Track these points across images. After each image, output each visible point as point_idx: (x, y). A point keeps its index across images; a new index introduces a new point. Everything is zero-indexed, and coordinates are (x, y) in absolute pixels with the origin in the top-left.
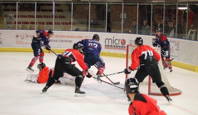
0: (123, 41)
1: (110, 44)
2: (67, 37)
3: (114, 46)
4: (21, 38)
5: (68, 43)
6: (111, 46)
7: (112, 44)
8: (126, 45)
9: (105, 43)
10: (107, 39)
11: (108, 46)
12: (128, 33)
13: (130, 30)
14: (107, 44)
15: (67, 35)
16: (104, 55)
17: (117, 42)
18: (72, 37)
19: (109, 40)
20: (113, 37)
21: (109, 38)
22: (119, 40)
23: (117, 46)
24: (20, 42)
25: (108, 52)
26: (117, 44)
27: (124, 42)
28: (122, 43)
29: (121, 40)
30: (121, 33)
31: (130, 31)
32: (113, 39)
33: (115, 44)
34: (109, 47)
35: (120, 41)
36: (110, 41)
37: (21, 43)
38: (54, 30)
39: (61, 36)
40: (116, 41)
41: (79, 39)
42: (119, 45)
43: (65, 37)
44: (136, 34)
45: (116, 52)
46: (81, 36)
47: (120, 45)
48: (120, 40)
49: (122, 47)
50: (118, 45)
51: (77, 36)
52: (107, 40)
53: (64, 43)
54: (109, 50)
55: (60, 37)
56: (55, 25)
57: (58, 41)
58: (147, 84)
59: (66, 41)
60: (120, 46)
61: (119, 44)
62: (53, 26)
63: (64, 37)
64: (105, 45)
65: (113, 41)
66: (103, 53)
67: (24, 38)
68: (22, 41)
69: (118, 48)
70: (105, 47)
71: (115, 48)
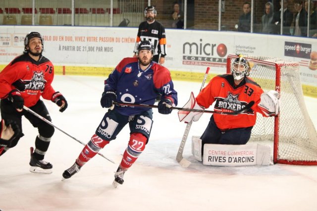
0: (221, 48)
1: (194, 54)
2: (102, 40)
3: (203, 59)
4: (4, 43)
5: (103, 52)
6: (197, 58)
7: (199, 55)
8: (226, 57)
9: (184, 52)
10: (188, 43)
11: (189, 58)
12: (233, 29)
13: (236, 24)
14: (187, 54)
15: (103, 36)
16: (182, 79)
17: (208, 49)
18: (113, 40)
19: (191, 45)
20: (201, 40)
21: (191, 43)
22: (213, 46)
23: (209, 59)
25: (189, 71)
26: (209, 54)
27: (223, 49)
28: (219, 53)
29: (217, 46)
30: (216, 30)
31: (237, 27)
32: (201, 44)
33: (203, 55)
34: (193, 60)
35: (215, 49)
36: (194, 47)
37: (4, 54)
38: (73, 24)
39: (89, 39)
40: (207, 47)
42: (213, 57)
43: (98, 40)
44: (250, 32)
46: (132, 37)
47: (216, 55)
48: (215, 45)
49: (220, 60)
50: (210, 56)
51: (123, 38)
52: (187, 46)
53: (96, 53)
54: (193, 66)
55: (86, 39)
56: (77, 15)
57: (82, 49)
58: (271, 139)
59: (100, 49)
60: (214, 59)
61: (212, 54)
62: (70, 17)
63: (95, 39)
64: (184, 57)
65: (201, 48)
66: (179, 74)
67: (8, 43)
68: (4, 51)
69: (212, 63)
70: (183, 61)
71: (204, 63)
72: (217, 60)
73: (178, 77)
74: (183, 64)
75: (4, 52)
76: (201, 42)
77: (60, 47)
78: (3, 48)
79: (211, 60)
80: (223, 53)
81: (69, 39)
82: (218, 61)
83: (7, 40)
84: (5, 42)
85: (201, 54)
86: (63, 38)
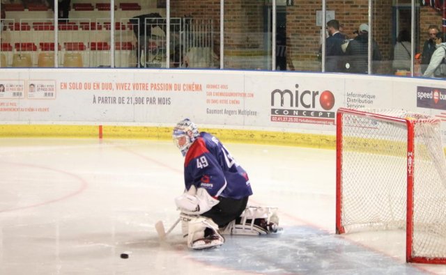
0: (326, 97)
1: (287, 106)
2: (155, 88)
3: (300, 112)
4: (14, 94)
5: (157, 105)
6: (291, 112)
7: (294, 108)
8: (335, 110)
9: (273, 104)
10: (278, 91)
11: (281, 112)
14: (277, 106)
15: (155, 82)
16: (270, 142)
18: (171, 87)
19: (282, 94)
20: (297, 86)
21: (282, 90)
22: (315, 94)
23: (308, 113)
24: (10, 107)
25: (280, 130)
26: (309, 106)
27: (328, 99)
29: (320, 94)
30: (319, 71)
32: (297, 92)
33: (301, 107)
34: (286, 115)
35: (317, 98)
36: (287, 96)
37: (14, 110)
38: (113, 66)
39: (136, 86)
40: (306, 96)
41: (191, 92)
42: (315, 109)
43: (149, 88)
44: (367, 73)
45: (306, 132)
46: (197, 82)
47: (318, 108)
48: (317, 93)
49: (325, 114)
50: (311, 109)
51: (184, 85)
52: (277, 95)
53: (146, 106)
54: (286, 124)
55: (131, 87)
56: (117, 52)
57: (126, 101)
58: (401, 228)
59: (152, 101)
60: (316, 113)
61: (314, 106)
62: (109, 55)
63: (144, 87)
64: (273, 111)
66: (266, 136)
67: (21, 94)
68: (15, 104)
69: (313, 119)
70: (272, 117)
71: (302, 119)
72: (320, 114)
73: (265, 139)
74: (272, 120)
75: (14, 107)
76: (297, 89)
77: (94, 98)
78: (13, 101)
79: (312, 114)
80: (328, 104)
81: (108, 86)
82: (321, 116)
83: (19, 89)
84: (16, 92)
85: (297, 105)
86: (98, 86)
